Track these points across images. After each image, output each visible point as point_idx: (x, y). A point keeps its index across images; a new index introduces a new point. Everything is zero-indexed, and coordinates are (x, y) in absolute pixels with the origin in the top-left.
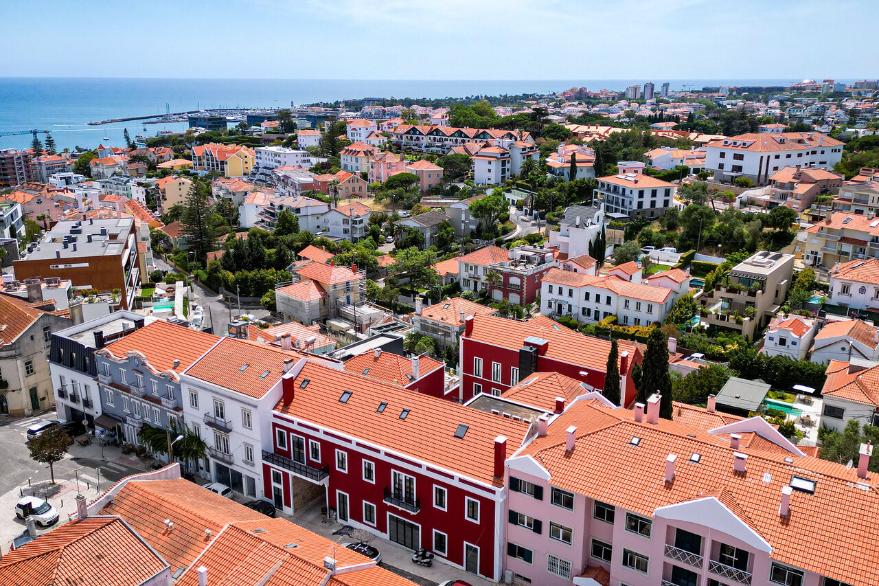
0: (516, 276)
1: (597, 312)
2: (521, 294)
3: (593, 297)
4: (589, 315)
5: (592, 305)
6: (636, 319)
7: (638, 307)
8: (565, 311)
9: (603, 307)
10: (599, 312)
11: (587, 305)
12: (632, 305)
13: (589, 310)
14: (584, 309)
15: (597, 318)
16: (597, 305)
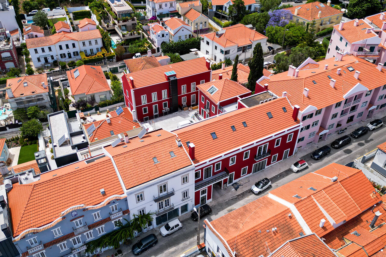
0: (6, 51)
1: (69, 54)
2: (13, 61)
3: (64, 47)
4: (65, 57)
5: (65, 51)
6: (91, 50)
7: (90, 43)
8: (50, 60)
9: (72, 50)
10: (70, 53)
11: (62, 52)
12: (87, 43)
13: (64, 54)
14: (61, 55)
15: (70, 57)
16: (68, 50)
